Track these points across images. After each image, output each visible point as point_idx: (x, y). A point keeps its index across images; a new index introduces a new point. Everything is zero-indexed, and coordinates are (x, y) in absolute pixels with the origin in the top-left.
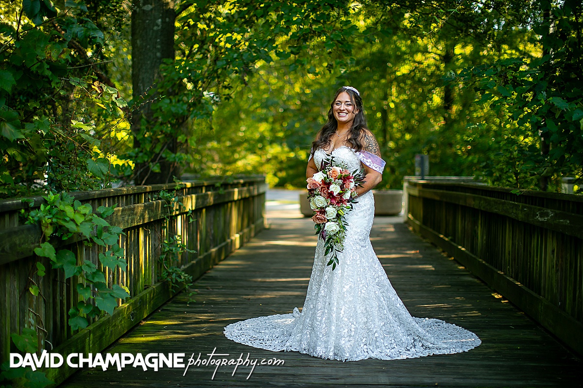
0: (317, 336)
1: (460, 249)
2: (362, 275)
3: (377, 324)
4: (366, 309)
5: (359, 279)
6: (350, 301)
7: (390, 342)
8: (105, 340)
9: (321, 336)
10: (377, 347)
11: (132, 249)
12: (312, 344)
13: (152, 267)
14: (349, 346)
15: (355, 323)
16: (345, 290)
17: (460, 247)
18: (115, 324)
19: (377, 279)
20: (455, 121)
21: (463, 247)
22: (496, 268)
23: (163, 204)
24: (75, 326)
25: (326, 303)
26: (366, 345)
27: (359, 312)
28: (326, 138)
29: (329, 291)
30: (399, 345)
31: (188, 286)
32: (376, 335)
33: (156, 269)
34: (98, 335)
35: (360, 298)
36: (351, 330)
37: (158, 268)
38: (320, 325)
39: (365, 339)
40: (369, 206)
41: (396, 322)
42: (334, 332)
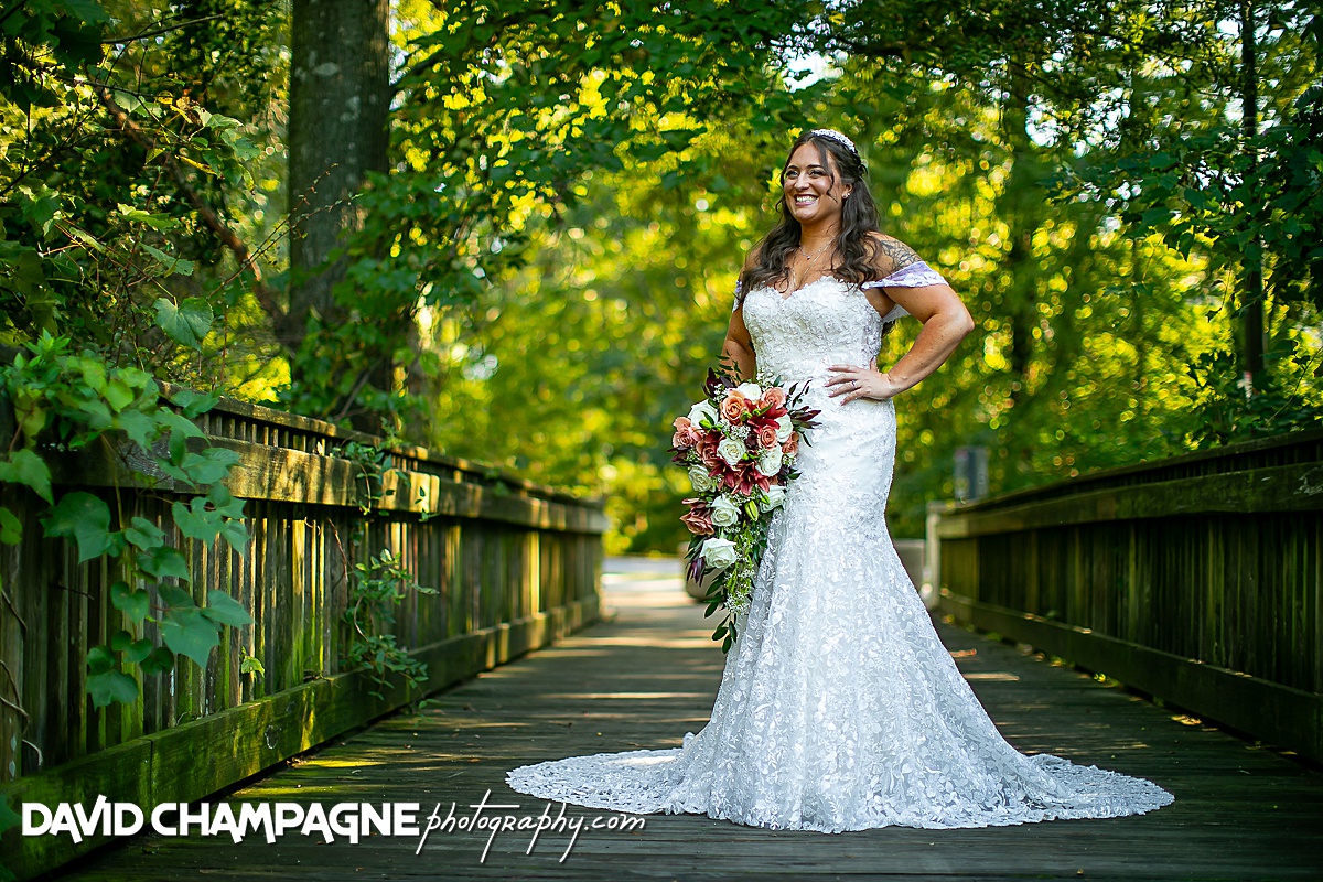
0: (754, 773)
1: (1078, 634)
2: (869, 610)
3: (906, 743)
4: (878, 700)
5: (860, 622)
6: (841, 679)
7: (942, 789)
8: (196, 778)
9: (766, 772)
10: (910, 801)
11: (274, 568)
12: (741, 794)
13: (325, 631)
14: (842, 797)
15: (855, 736)
16: (827, 649)
17: (1077, 629)
18: (224, 745)
19: (910, 624)
20: (1036, 399)
21: (1088, 627)
22: (1183, 655)
23: (355, 471)
24: (105, 695)
25: (777, 685)
26: (879, 794)
27: (861, 708)
28: (779, 260)
29: (786, 654)
30: (964, 796)
31: (417, 682)
32: (906, 769)
33: (336, 639)
34: (175, 759)
35: (862, 672)
36: (845, 754)
37: (340, 637)
38: (763, 743)
39: (876, 779)
40: (884, 433)
41: (956, 735)
42: (802, 761)
